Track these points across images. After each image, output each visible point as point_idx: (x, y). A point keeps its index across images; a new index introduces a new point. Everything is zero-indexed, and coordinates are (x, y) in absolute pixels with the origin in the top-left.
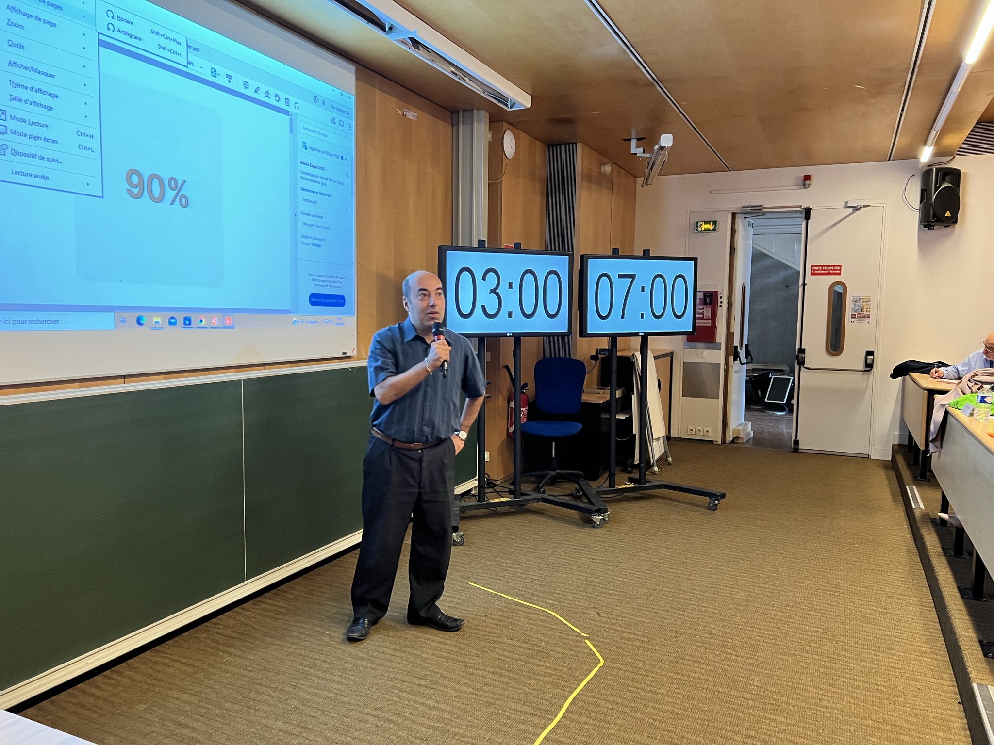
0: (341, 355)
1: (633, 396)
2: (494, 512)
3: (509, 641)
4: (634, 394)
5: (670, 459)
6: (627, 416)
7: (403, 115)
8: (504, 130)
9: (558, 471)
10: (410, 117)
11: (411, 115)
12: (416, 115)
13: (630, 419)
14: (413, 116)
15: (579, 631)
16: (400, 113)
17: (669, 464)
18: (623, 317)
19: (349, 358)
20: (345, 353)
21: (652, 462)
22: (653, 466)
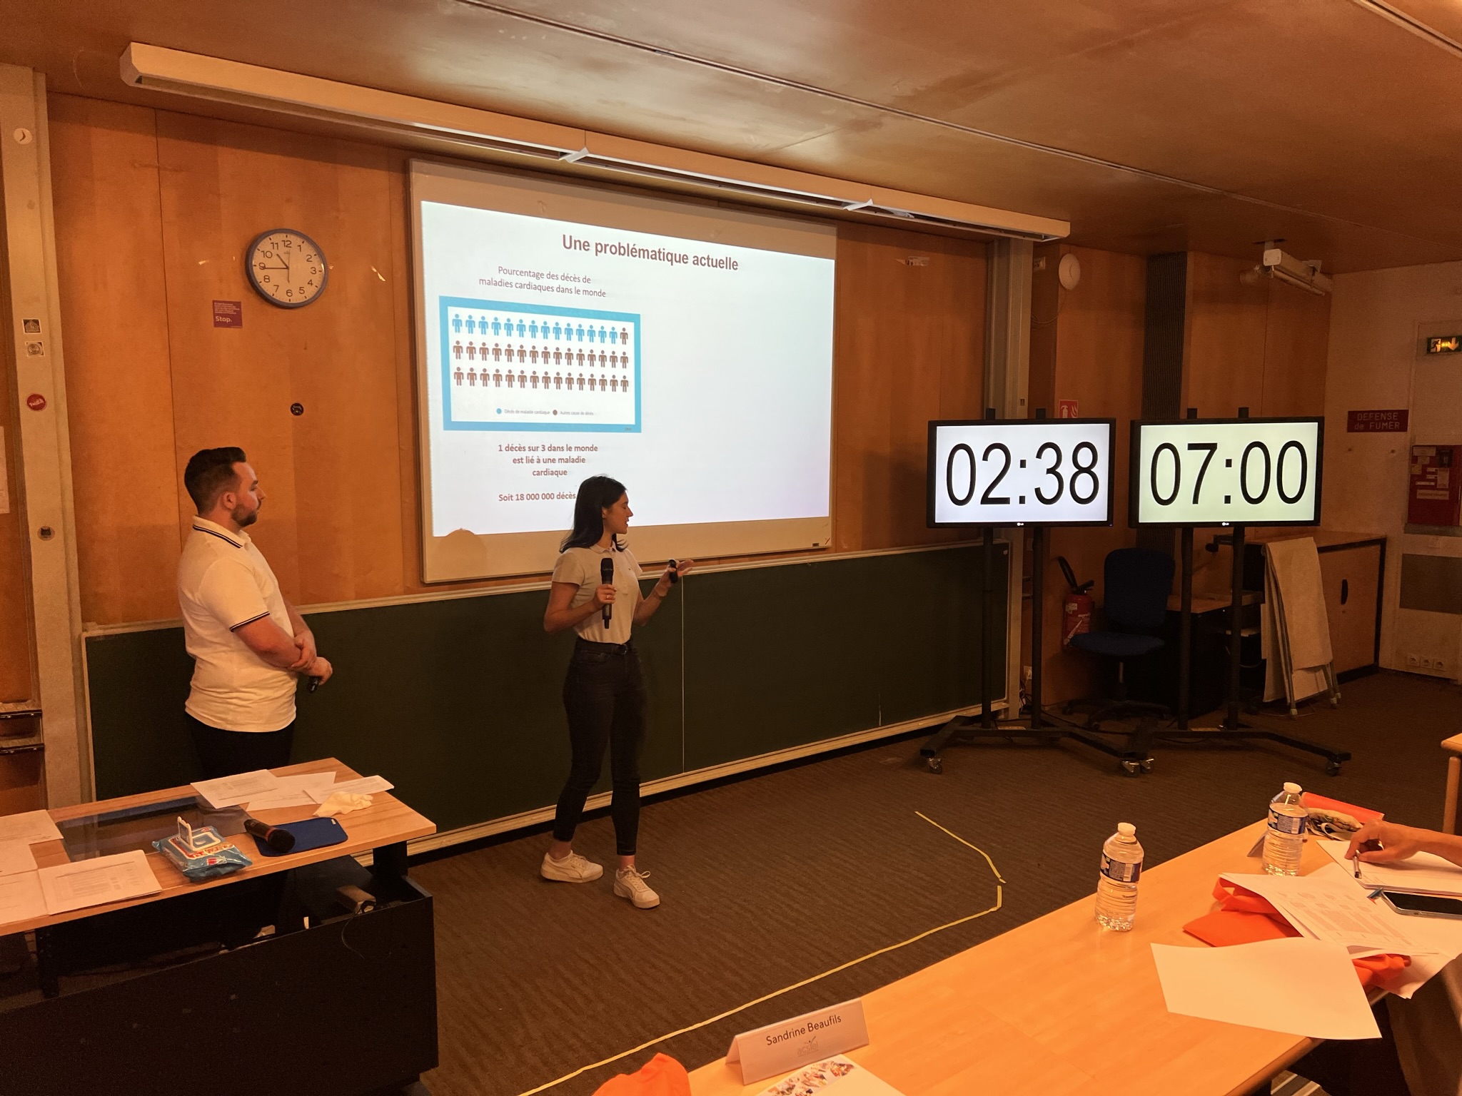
0: (810, 546)
1: (1262, 605)
2: (1010, 742)
3: (915, 872)
4: (1264, 602)
5: (1334, 700)
6: (1254, 633)
7: (908, 264)
8: (1061, 255)
9: (1127, 702)
10: (917, 264)
11: (919, 261)
12: (927, 259)
13: (1257, 639)
14: (923, 261)
15: (999, 876)
16: (903, 262)
17: (1333, 707)
18: (1195, 501)
19: (824, 549)
20: (815, 545)
21: (1289, 701)
22: (1289, 707)
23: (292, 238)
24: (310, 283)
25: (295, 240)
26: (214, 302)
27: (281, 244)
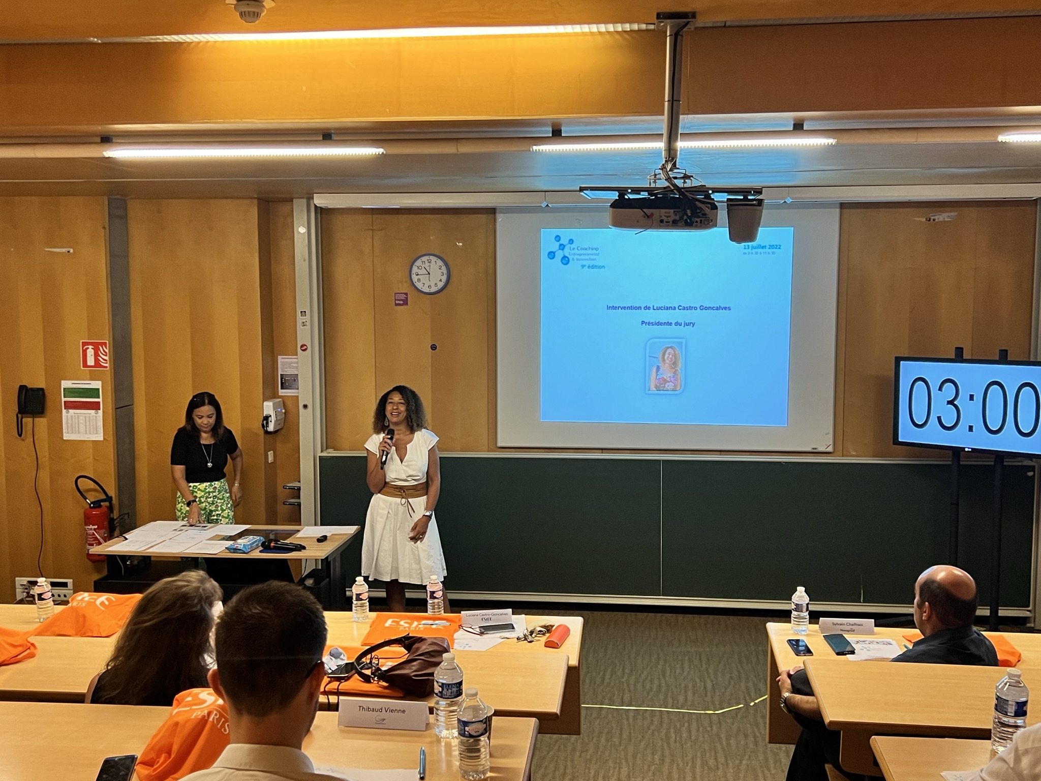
0: (809, 449)
7: (930, 220)
10: (941, 219)
11: (943, 217)
12: (955, 214)
14: (948, 216)
15: (756, 702)
16: (924, 220)
19: (825, 453)
20: (813, 449)
23: (431, 257)
24: (441, 280)
25: (433, 259)
26: (395, 293)
27: (426, 262)
